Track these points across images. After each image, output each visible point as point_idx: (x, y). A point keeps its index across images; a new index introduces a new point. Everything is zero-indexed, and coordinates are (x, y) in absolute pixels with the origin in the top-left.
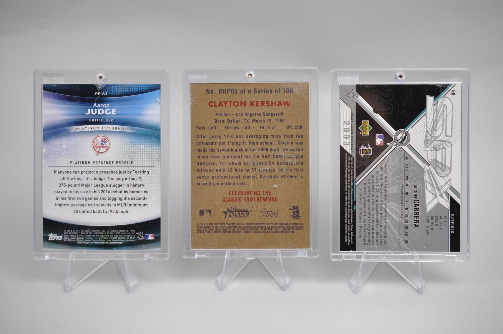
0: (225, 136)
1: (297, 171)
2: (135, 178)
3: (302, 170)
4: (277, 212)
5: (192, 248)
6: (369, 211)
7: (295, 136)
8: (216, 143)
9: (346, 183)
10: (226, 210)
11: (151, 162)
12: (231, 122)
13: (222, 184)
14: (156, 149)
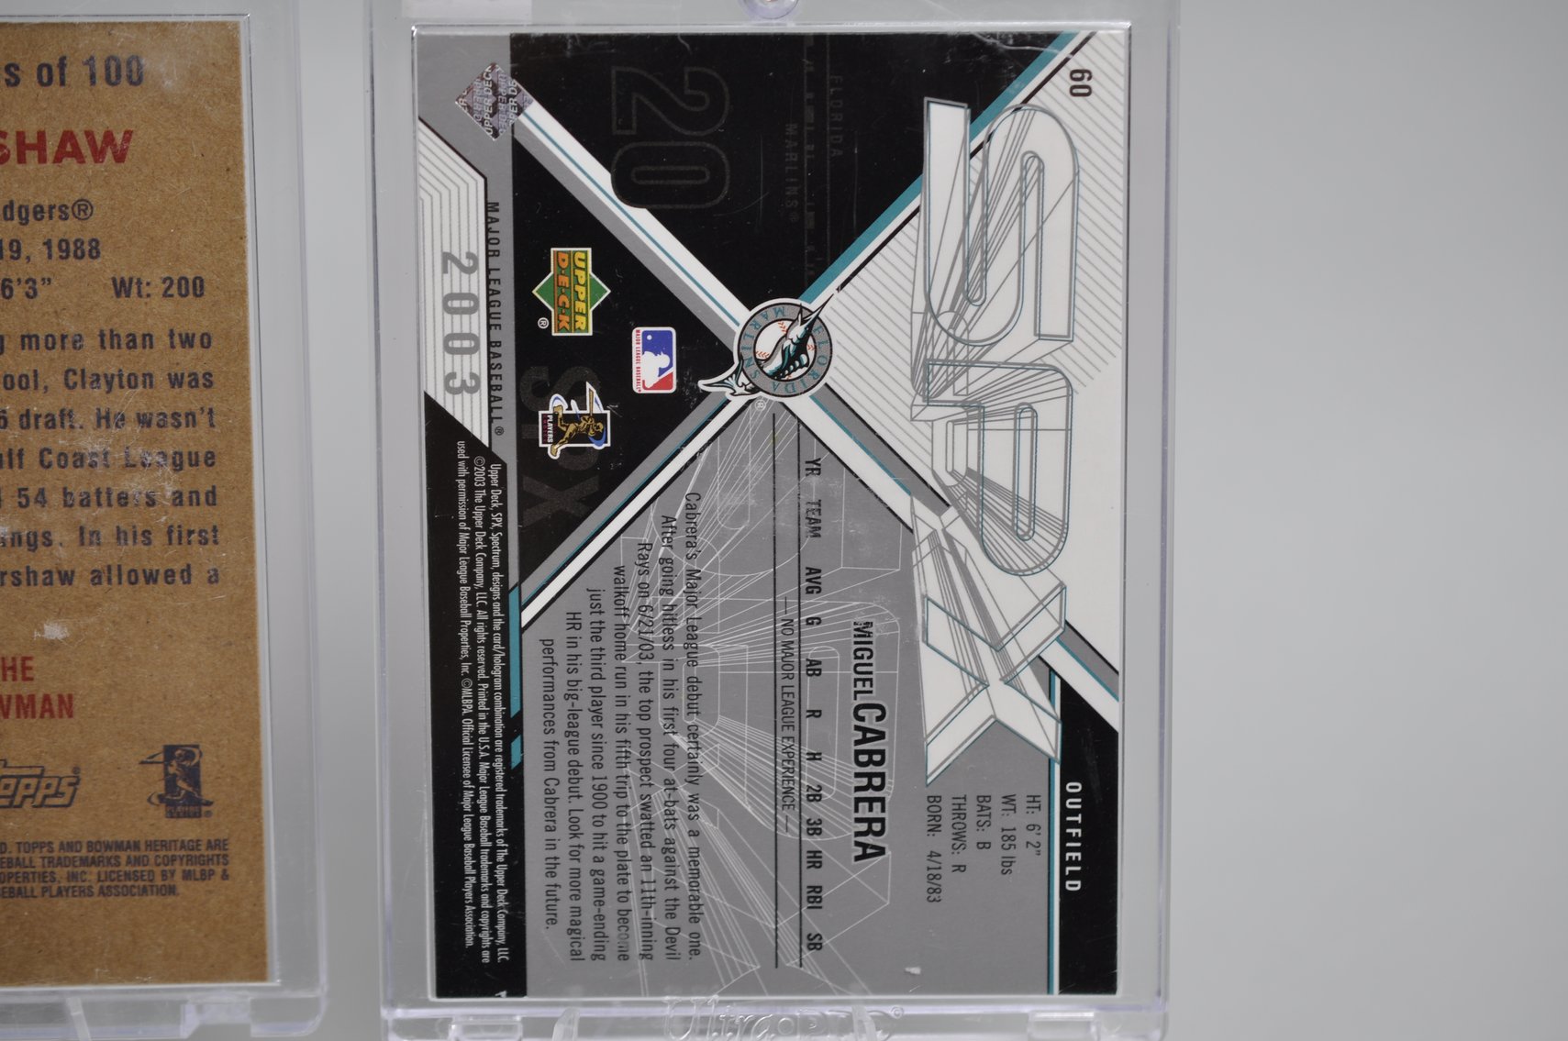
1: (184, 540)
3: (208, 537)
4: (74, 780)
6: (598, 773)
7: (162, 341)
9: (464, 613)
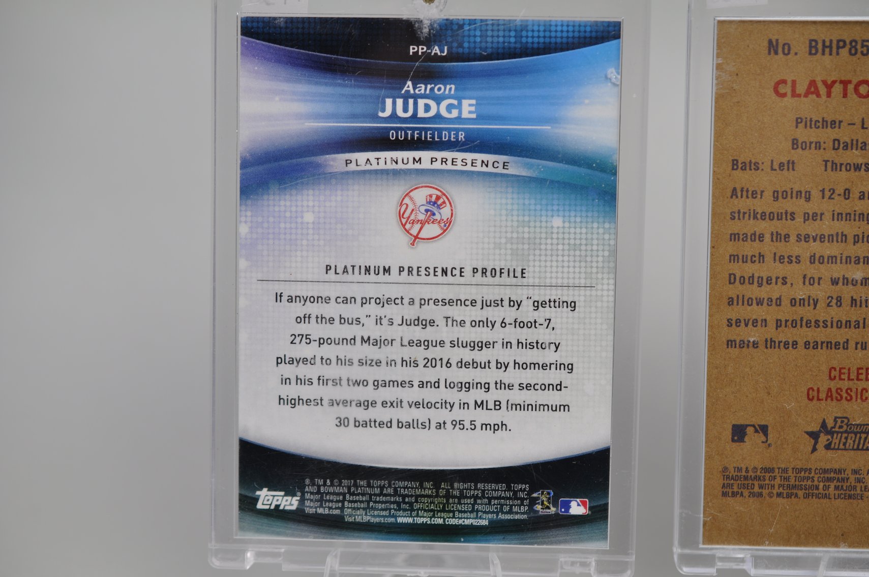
0: (823, 194)
2: (533, 321)
5: (704, 544)
8: (792, 214)
10: (815, 427)
11: (585, 273)
12: (846, 147)
13: (807, 345)
14: (601, 231)
